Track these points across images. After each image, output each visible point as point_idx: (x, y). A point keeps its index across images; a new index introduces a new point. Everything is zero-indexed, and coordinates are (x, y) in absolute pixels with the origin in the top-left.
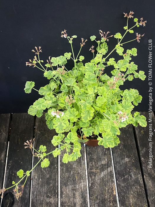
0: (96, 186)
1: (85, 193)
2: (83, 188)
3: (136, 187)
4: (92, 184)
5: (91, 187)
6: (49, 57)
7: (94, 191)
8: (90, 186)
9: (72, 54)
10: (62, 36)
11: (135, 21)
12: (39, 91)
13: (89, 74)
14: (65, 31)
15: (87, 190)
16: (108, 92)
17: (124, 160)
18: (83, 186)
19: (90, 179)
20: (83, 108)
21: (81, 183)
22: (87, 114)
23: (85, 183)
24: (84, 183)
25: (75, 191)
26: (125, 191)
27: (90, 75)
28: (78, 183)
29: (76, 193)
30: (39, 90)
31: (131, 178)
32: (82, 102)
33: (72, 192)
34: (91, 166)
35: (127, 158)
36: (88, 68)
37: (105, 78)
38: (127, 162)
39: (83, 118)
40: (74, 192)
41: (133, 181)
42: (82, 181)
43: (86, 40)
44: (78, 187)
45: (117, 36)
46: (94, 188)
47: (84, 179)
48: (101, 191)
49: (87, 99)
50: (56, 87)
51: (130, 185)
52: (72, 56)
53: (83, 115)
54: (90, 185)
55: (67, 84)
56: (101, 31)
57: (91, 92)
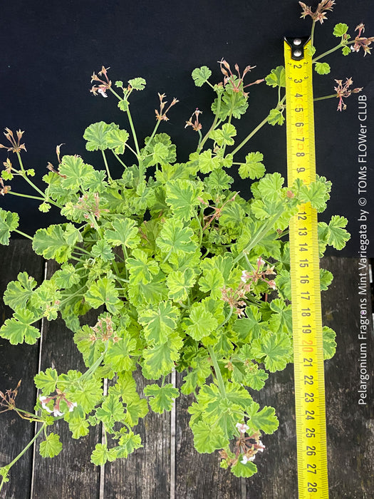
0: (192, 451)
1: (166, 465)
2: (160, 453)
3: (292, 459)
4: (184, 444)
5: (181, 450)
6: (58, 147)
7: (187, 463)
8: (178, 449)
9: (131, 138)
10: (93, 90)
11: (337, 35)
12: (34, 239)
13: (175, 227)
14: (104, 71)
15: (170, 458)
16: (231, 273)
17: (271, 390)
18: (161, 448)
19: (181, 433)
20: (149, 337)
21: (157, 439)
22: (162, 352)
23: (168, 441)
24: (164, 441)
25: (142, 459)
26: (263, 466)
27: (177, 229)
28: (149, 439)
29: (143, 464)
30: (33, 237)
31: (282, 437)
32: (149, 316)
33: (133, 460)
34: (185, 400)
35: (278, 382)
36: (176, 198)
37: (228, 216)
38: (277, 394)
39: (149, 363)
40: (139, 460)
41: (287, 444)
42: (159, 434)
43: (175, 101)
44: (148, 450)
45: (276, 80)
46: (188, 456)
47: (164, 430)
48: (204, 463)
49: (165, 306)
50: (80, 239)
51: (277, 452)
52: (130, 141)
53: (148, 354)
54: (179, 446)
55: (110, 241)
56: (225, 63)
57: (178, 286)
